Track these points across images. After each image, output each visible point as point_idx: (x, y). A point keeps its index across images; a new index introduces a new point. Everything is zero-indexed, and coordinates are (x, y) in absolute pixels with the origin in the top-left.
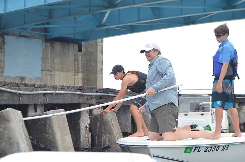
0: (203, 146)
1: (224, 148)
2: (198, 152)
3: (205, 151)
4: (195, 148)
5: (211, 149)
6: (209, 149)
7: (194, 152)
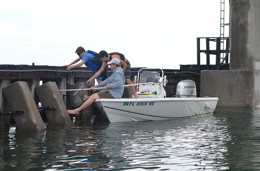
0: (136, 102)
1: (150, 104)
2: (132, 105)
3: (137, 105)
4: (130, 103)
5: (141, 104)
6: (140, 104)
7: (130, 105)
